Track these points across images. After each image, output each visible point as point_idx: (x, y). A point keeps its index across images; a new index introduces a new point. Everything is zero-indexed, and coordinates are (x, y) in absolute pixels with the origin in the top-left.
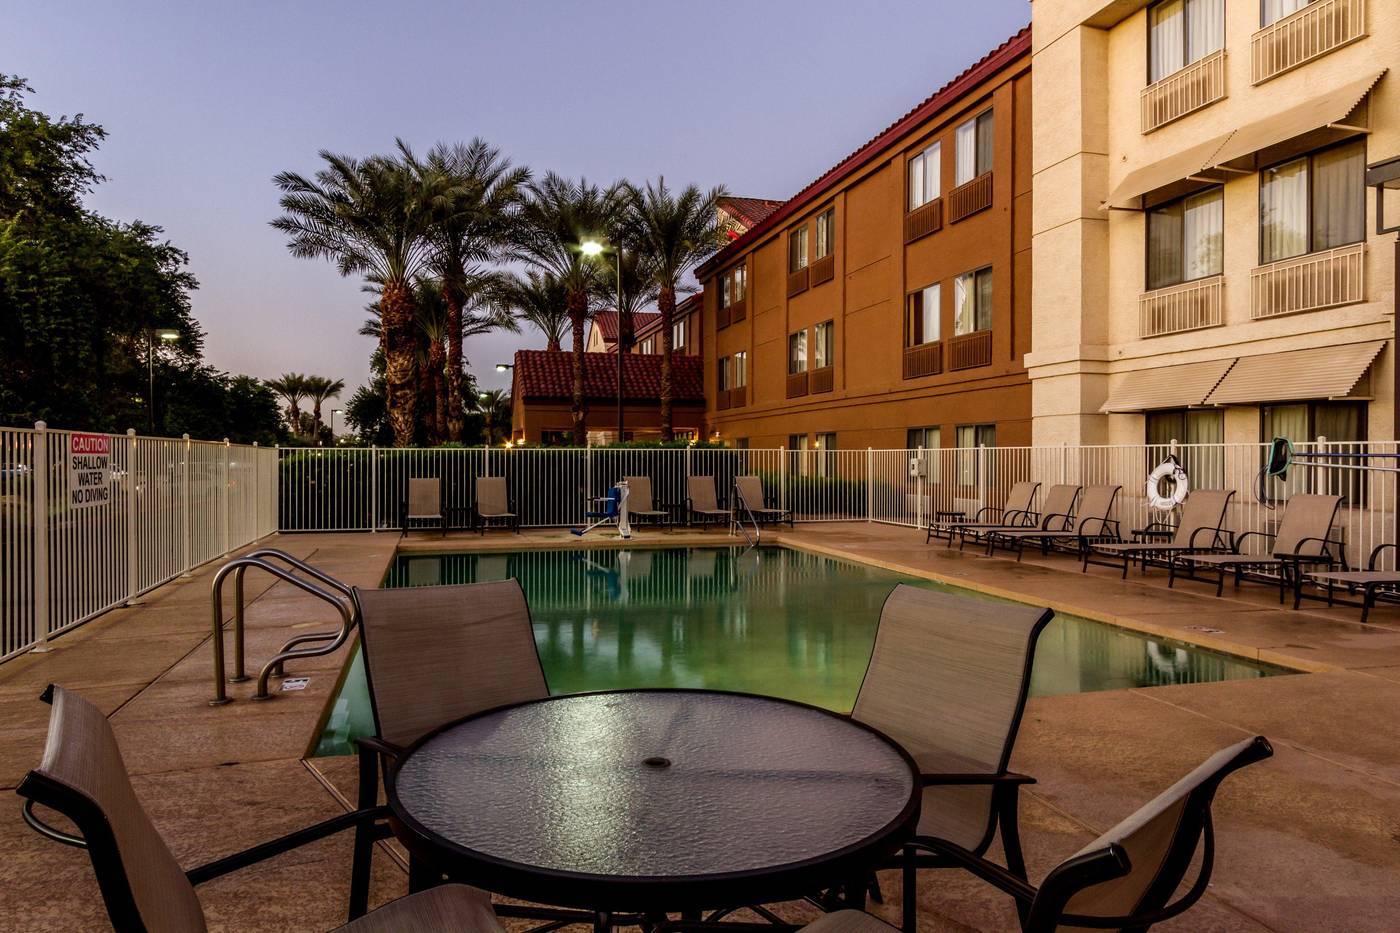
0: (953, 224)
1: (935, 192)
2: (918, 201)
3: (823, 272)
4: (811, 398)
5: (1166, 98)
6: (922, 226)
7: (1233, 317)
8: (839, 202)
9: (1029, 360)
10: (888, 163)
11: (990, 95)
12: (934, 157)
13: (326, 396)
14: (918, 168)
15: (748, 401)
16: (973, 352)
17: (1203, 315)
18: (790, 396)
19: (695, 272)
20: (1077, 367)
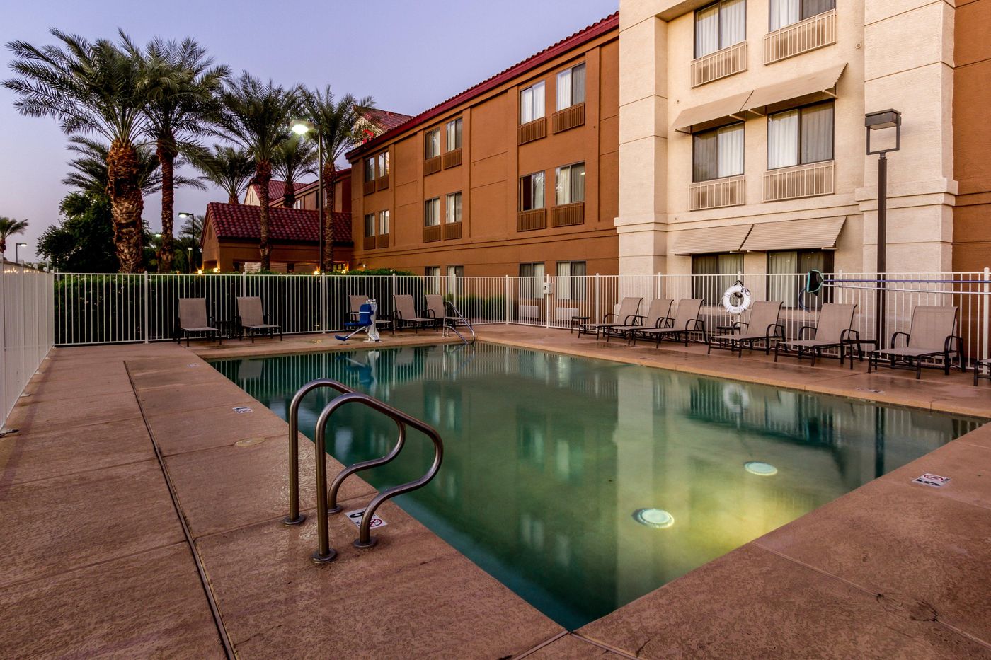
0: (554, 134)
1: (540, 113)
2: (527, 118)
3: (453, 160)
4: (443, 242)
5: (708, 67)
6: (531, 135)
7: (749, 200)
8: (466, 115)
9: (617, 222)
10: (506, 91)
11: (583, 54)
12: (540, 91)
13: (11, 233)
14: (527, 97)
15: (391, 244)
16: (572, 215)
17: (731, 198)
18: (425, 241)
19: (346, 155)
20: (652, 227)
